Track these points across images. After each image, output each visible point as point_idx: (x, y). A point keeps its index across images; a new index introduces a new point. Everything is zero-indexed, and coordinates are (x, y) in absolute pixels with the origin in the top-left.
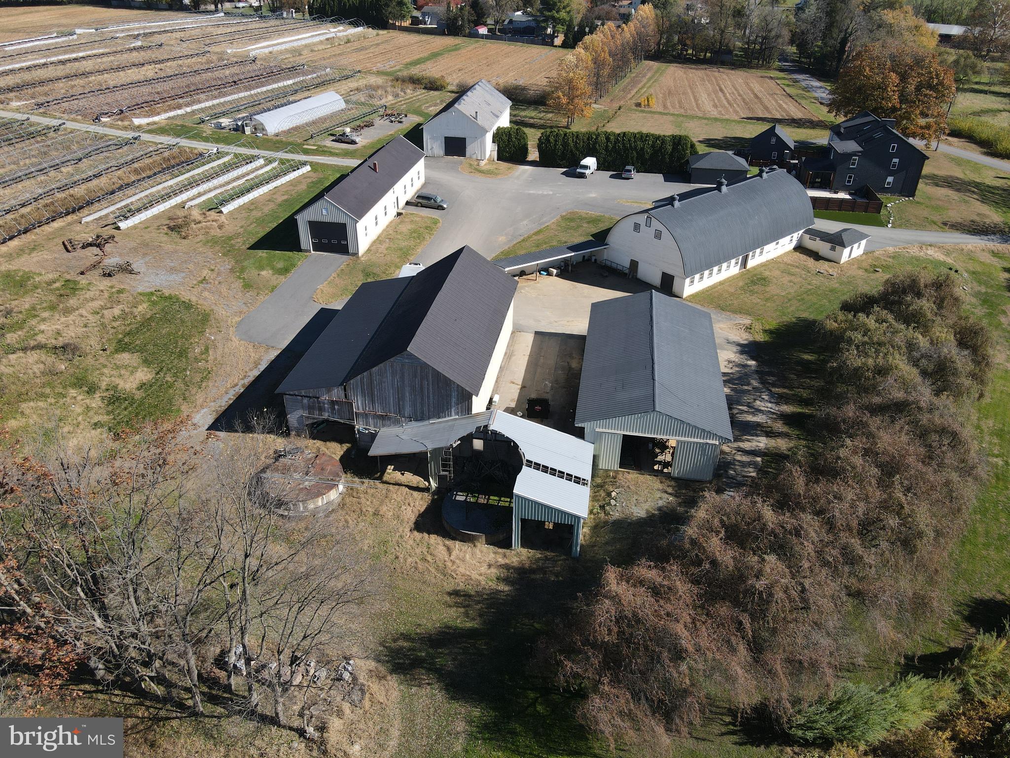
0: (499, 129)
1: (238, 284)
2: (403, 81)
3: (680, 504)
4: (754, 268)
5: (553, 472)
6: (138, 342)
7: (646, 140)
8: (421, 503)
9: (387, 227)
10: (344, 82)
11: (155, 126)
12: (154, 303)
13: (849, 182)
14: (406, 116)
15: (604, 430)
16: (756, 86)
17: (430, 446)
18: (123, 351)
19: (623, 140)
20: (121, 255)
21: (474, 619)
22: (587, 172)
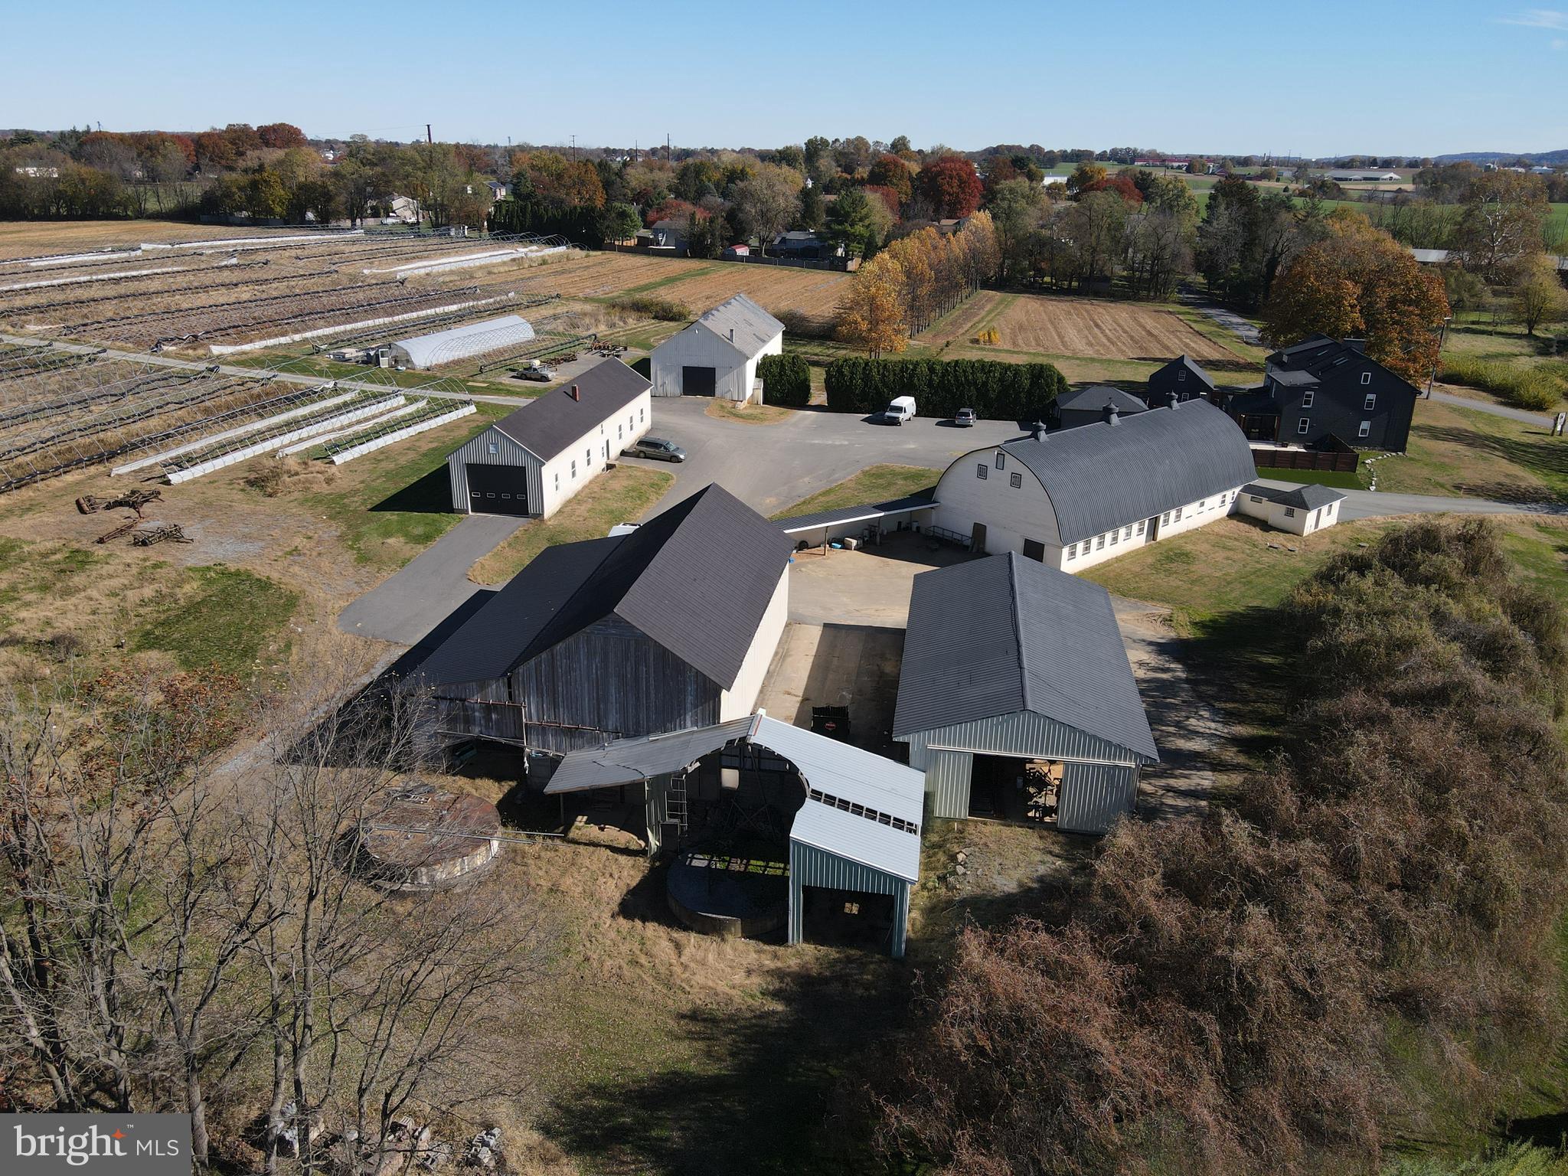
0: (765, 357)
1: (350, 556)
2: (623, 308)
3: (1074, 872)
4: (1168, 540)
5: (858, 809)
6: (176, 635)
7: (990, 372)
8: (632, 873)
9: (591, 482)
10: (534, 309)
11: (244, 357)
12: (210, 582)
13: (1303, 429)
14: (626, 349)
15: (942, 747)
16: (1149, 321)
17: (649, 772)
18: (151, 647)
19: (955, 371)
20: (166, 518)
21: (719, 1059)
22: (902, 416)
